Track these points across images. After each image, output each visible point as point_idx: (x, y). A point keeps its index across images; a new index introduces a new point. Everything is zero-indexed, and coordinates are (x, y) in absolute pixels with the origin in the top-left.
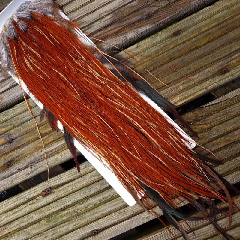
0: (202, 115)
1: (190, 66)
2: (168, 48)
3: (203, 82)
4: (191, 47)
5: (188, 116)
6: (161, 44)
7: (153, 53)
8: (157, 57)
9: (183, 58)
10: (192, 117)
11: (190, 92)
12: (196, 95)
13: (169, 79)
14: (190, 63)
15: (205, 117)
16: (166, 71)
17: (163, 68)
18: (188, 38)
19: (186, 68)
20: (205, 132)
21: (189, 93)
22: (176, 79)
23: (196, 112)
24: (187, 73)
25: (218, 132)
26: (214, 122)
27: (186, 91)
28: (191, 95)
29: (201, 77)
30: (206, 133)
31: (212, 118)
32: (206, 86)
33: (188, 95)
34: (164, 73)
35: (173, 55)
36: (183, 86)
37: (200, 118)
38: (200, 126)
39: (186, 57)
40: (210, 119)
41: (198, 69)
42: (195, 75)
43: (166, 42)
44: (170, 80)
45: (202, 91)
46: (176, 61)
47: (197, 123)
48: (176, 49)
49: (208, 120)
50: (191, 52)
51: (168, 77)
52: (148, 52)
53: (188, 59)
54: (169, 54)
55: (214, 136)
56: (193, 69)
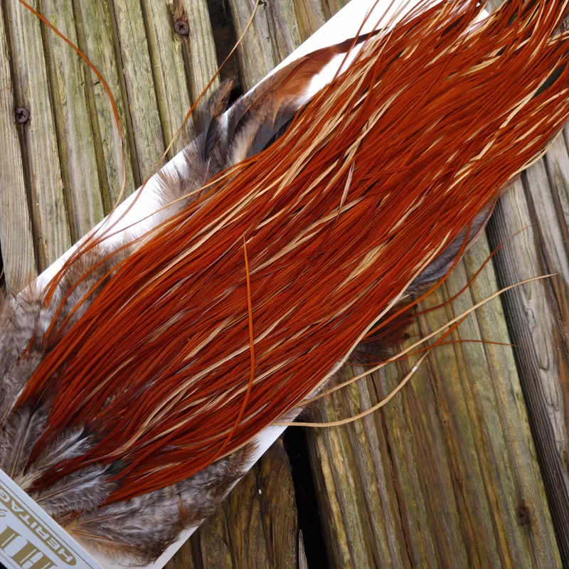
0: (276, 528)
1: (426, 532)
2: (491, 479)
3: (371, 559)
4: (477, 549)
5: (285, 486)
6: (505, 464)
7: (488, 433)
8: (472, 442)
9: (453, 517)
10: (278, 499)
11: (353, 511)
12: (338, 526)
13: (404, 457)
14: (435, 532)
15: (269, 535)
16: (428, 455)
17: (439, 450)
18: (503, 546)
19: (423, 519)
20: (224, 527)
21: (351, 507)
22: (401, 479)
23: (289, 515)
24: (409, 517)
25: (213, 565)
26: (247, 559)
27: (357, 500)
28: (342, 512)
29: (387, 555)
30: (219, 528)
31: (259, 557)
32: (357, 564)
33: (346, 504)
34: (424, 450)
35: (466, 490)
36: (374, 494)
37: (268, 522)
38: (244, 514)
39: (454, 525)
40: (258, 550)
41: (412, 553)
42: (397, 539)
43: (509, 479)
44: (400, 459)
45: (344, 548)
46: (449, 493)
47: (256, 509)
48: (483, 502)
49: (258, 544)
50: (463, 545)
51: (411, 458)
52: (494, 418)
53: (448, 531)
54: (474, 479)
55: (203, 549)
56: (415, 537)
